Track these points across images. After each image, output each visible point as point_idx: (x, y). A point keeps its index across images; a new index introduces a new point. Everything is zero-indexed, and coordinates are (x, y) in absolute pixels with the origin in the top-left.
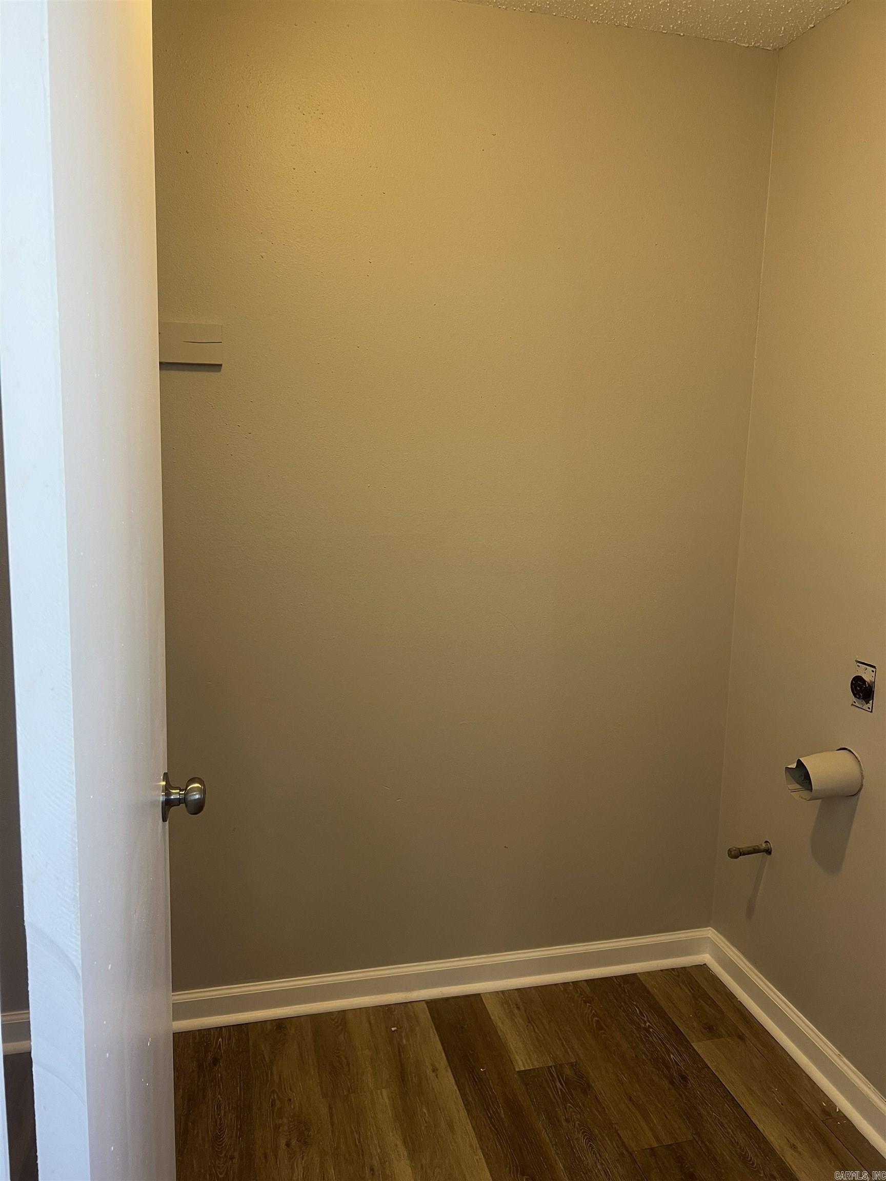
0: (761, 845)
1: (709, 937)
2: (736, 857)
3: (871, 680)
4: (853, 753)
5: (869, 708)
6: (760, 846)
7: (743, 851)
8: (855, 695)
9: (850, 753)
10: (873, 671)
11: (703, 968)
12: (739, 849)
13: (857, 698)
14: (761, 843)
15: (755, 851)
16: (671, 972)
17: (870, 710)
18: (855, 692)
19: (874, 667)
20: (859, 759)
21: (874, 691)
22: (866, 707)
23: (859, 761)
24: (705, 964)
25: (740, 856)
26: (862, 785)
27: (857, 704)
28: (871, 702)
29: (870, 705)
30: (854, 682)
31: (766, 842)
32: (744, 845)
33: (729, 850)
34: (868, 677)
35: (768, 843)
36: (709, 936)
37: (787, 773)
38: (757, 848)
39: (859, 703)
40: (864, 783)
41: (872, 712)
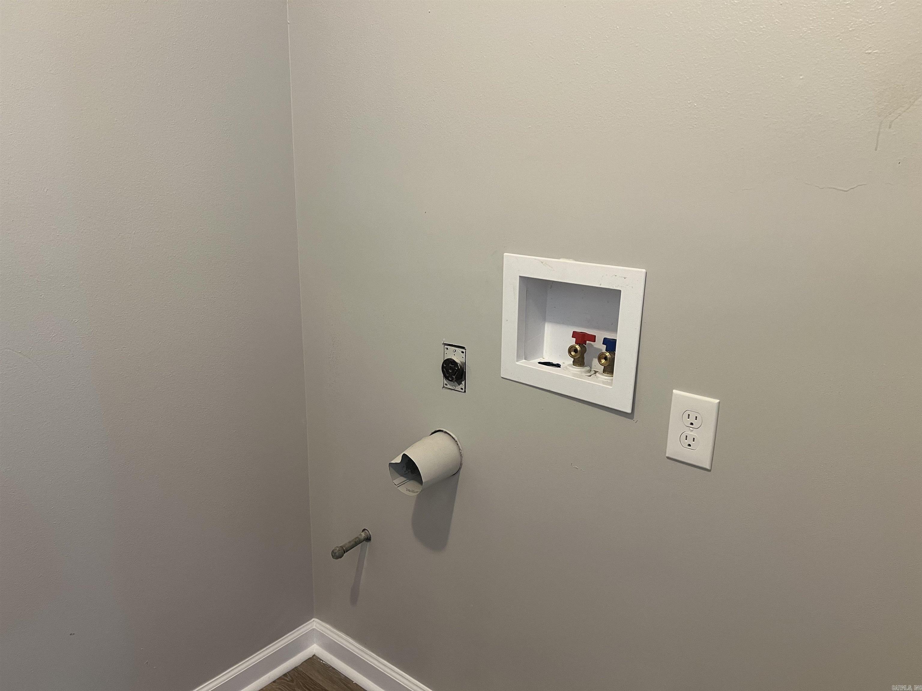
0: (361, 535)
1: (314, 629)
2: (341, 556)
3: (462, 361)
4: (450, 435)
5: (462, 389)
6: (360, 537)
7: (346, 548)
8: (446, 377)
9: (446, 434)
10: (463, 352)
11: (313, 660)
12: (342, 547)
13: (449, 380)
14: (359, 534)
15: (357, 543)
16: (284, 679)
17: (463, 391)
18: (447, 375)
19: (463, 348)
20: (456, 439)
21: (465, 372)
22: (458, 388)
23: (456, 441)
24: (314, 655)
25: (344, 553)
26: (461, 464)
27: (449, 386)
28: (463, 383)
29: (462, 386)
30: (445, 366)
31: (364, 530)
32: (344, 541)
33: (333, 552)
34: (458, 358)
35: (366, 531)
36: (314, 627)
37: (391, 468)
38: (357, 539)
39: (450, 385)
40: (463, 462)
41: (465, 391)
